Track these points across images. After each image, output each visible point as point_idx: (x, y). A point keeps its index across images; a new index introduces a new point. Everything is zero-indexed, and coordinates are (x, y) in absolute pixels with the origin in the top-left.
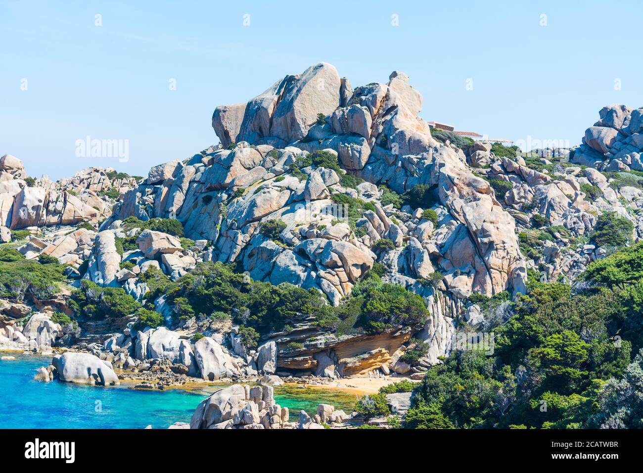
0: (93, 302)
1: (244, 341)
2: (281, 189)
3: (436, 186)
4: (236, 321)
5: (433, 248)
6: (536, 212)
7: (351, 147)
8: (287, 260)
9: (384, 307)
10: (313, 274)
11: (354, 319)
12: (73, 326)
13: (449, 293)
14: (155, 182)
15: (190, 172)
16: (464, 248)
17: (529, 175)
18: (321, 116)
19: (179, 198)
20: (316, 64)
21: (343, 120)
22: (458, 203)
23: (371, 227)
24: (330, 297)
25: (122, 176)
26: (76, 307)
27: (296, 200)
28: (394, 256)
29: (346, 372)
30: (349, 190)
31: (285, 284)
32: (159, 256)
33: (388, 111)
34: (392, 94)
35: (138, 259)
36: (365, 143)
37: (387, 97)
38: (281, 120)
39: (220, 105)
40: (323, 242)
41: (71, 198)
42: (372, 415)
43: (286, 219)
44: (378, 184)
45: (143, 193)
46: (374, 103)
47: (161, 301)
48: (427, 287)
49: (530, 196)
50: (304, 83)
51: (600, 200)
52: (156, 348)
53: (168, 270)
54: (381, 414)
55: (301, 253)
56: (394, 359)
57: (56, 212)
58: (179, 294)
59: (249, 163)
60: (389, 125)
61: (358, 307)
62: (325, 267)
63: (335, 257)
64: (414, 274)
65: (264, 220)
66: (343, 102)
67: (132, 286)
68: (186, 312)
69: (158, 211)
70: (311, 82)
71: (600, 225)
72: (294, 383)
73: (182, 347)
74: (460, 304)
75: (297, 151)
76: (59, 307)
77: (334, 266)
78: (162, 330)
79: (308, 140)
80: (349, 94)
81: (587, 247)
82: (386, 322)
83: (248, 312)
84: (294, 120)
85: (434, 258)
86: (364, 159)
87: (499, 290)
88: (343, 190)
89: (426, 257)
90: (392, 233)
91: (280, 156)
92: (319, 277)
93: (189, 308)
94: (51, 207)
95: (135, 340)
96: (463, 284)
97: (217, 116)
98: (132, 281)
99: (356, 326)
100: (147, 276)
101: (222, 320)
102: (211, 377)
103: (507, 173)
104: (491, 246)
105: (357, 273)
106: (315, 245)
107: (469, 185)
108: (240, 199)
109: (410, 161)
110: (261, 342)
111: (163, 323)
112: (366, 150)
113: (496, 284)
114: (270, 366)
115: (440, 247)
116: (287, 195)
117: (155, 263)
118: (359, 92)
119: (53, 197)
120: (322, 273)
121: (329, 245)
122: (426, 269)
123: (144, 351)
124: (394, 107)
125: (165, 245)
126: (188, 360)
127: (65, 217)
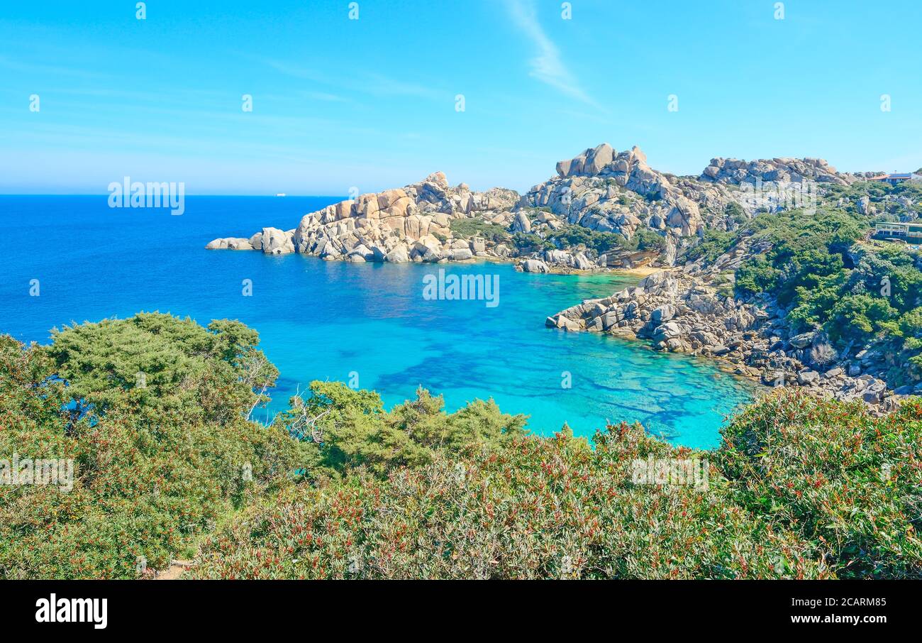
0: (523, 240)
1: (593, 253)
2: (595, 194)
3: (659, 192)
4: (588, 247)
5: (665, 217)
6: (701, 202)
7: (620, 177)
8: (604, 222)
9: (649, 241)
10: (618, 228)
11: (636, 246)
12: (516, 250)
13: (673, 234)
14: (534, 193)
15: (550, 188)
16: (678, 217)
17: (696, 187)
18: (606, 165)
19: (546, 198)
20: (601, 143)
21: (616, 166)
22: (671, 199)
23: (636, 209)
24: (626, 237)
25: (507, 190)
26: (515, 242)
27: (603, 199)
28: (648, 220)
29: (635, 266)
30: (623, 194)
31: (607, 232)
32: (547, 222)
33: (635, 162)
34: (636, 155)
35: (539, 223)
36: (627, 175)
37: (634, 157)
38: (589, 166)
39: (560, 161)
40: (620, 215)
41: (491, 200)
42: (721, 283)
43: (600, 206)
44: (633, 191)
45: (529, 197)
46: (629, 159)
47: (553, 239)
48: (664, 233)
49: (698, 196)
50: (598, 152)
51: (724, 196)
52: (557, 258)
53: (552, 227)
54: (724, 283)
55: (610, 220)
56: (653, 262)
57: (485, 205)
58: (562, 236)
59: (578, 184)
60: (636, 168)
61: (638, 241)
62: (623, 225)
63: (627, 221)
64: (657, 227)
65: (591, 207)
66: (614, 159)
67: (539, 234)
68: (566, 244)
69: (538, 204)
70: (601, 151)
71: (729, 207)
72: (615, 270)
73: (570, 257)
74: (678, 239)
75: (597, 179)
76: (508, 242)
77: (627, 224)
78: (556, 250)
79: (601, 174)
80: (616, 155)
81: (725, 215)
82: (650, 246)
83: (593, 243)
84: (594, 166)
85: (665, 221)
86: (626, 181)
87: (693, 233)
88: (621, 194)
89: (662, 220)
90: (645, 211)
91: (591, 181)
92: (620, 229)
93: (567, 242)
94: (484, 203)
95: (545, 254)
96: (678, 231)
97: (558, 165)
98: (538, 232)
99: (638, 249)
100: (544, 229)
101: (582, 246)
102: (584, 269)
103: (686, 186)
104: (689, 216)
105: (635, 227)
106: (616, 216)
107: (674, 191)
108: (577, 198)
109: (646, 182)
110: (599, 255)
111: (557, 248)
112: (627, 178)
113: (692, 231)
114: (604, 264)
115: (667, 216)
116: (598, 197)
117: (546, 224)
118: (621, 155)
119: (484, 199)
120: (622, 227)
121: (623, 216)
122: (663, 226)
123: (551, 259)
124: (637, 160)
125: (550, 217)
126: (573, 262)
127: (489, 207)
